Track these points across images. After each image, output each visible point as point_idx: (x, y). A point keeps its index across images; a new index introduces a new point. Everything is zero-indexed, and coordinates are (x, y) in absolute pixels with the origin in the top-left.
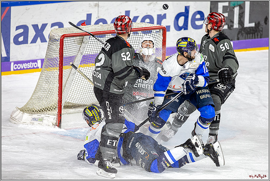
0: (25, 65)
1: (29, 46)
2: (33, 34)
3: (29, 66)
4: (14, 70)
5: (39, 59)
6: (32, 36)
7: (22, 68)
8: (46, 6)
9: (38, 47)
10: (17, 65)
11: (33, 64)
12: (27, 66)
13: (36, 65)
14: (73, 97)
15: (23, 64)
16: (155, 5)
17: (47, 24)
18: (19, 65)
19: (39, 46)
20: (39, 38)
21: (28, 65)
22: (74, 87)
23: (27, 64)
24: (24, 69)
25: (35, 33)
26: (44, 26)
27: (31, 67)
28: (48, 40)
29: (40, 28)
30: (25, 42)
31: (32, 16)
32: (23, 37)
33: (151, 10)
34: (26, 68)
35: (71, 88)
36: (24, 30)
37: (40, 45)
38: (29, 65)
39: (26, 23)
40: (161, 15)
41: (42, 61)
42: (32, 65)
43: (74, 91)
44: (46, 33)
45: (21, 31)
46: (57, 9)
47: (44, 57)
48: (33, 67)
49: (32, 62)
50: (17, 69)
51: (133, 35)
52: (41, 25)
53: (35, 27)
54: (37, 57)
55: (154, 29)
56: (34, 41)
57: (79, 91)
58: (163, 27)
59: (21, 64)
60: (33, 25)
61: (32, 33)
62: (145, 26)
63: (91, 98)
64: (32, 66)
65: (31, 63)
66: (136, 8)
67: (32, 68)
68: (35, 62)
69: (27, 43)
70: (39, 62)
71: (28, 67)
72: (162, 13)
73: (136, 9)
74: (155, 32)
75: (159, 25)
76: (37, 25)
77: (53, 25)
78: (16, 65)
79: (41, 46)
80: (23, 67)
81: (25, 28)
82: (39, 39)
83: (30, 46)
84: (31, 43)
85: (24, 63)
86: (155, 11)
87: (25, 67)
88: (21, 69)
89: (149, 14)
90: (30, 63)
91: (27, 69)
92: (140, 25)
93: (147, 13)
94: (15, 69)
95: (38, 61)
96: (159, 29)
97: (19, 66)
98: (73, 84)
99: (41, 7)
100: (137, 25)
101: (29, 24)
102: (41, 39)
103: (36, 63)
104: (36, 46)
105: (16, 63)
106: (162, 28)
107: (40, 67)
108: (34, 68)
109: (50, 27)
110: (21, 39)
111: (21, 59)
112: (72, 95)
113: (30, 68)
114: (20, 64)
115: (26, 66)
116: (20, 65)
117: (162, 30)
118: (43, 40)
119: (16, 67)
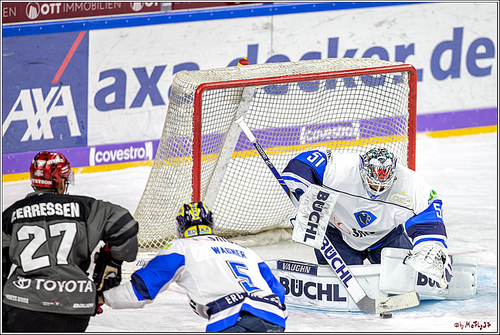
0: (119, 154)
1: (126, 113)
2: (136, 87)
3: (128, 155)
4: (97, 164)
5: (148, 141)
6: (133, 93)
7: (113, 159)
8: (163, 29)
9: (146, 115)
10: (103, 152)
11: (136, 150)
12: (124, 156)
13: (141, 153)
14: (221, 214)
15: (115, 151)
16: (391, 25)
17: (165, 67)
18: (106, 152)
19: (147, 113)
20: (148, 97)
21: (126, 154)
22: (224, 194)
23: (123, 150)
24: (116, 161)
25: (139, 86)
26: (159, 71)
27: (132, 157)
28: (166, 100)
29: (149, 74)
30: (119, 104)
31: (134, 50)
32: (113, 94)
33: (383, 36)
34: (121, 159)
35: (219, 196)
36: (116, 80)
37: (150, 112)
38: (128, 153)
39: (120, 64)
40: (404, 46)
41: (156, 144)
42: (133, 153)
43: (226, 203)
44: (163, 86)
45: (110, 81)
46: (185, 36)
47: (158, 136)
48: (135, 157)
49: (134, 148)
50: (103, 163)
51: (345, 89)
52: (152, 69)
53: (140, 72)
54: (144, 135)
55: (391, 71)
56: (138, 102)
57: (235, 202)
58: (410, 67)
59: (111, 152)
60: (135, 70)
61: (133, 86)
62: (371, 64)
63: (260, 217)
64: (133, 155)
65: (131, 148)
66: (350, 32)
67: (134, 160)
68: (139, 147)
69: (124, 107)
70: (149, 146)
71: (126, 158)
72: (406, 42)
73: (351, 34)
74: (392, 76)
75: (402, 63)
76: (144, 70)
77: (177, 69)
78: (100, 153)
79: (152, 113)
80: (116, 159)
81: (119, 75)
82: (148, 99)
83: (130, 114)
84: (132, 106)
85: (118, 150)
86: (390, 39)
87: (120, 157)
88: (110, 162)
89: (378, 44)
90: (129, 148)
91: (124, 161)
92: (361, 64)
93: (374, 43)
94: (99, 161)
95: (146, 144)
96: (402, 70)
97: (106, 156)
98: (221, 188)
99: (151, 32)
100: (355, 64)
101: (127, 67)
102: (152, 99)
103: (142, 149)
104: (142, 112)
105: (100, 148)
106: (408, 69)
107: (151, 158)
108: (138, 159)
109: (172, 72)
110: (110, 98)
111: (112, 140)
112: (220, 211)
113: (130, 160)
114: (109, 151)
115: (122, 154)
116: (110, 154)
117: (409, 73)
118: (157, 101)
119: (100, 157)
